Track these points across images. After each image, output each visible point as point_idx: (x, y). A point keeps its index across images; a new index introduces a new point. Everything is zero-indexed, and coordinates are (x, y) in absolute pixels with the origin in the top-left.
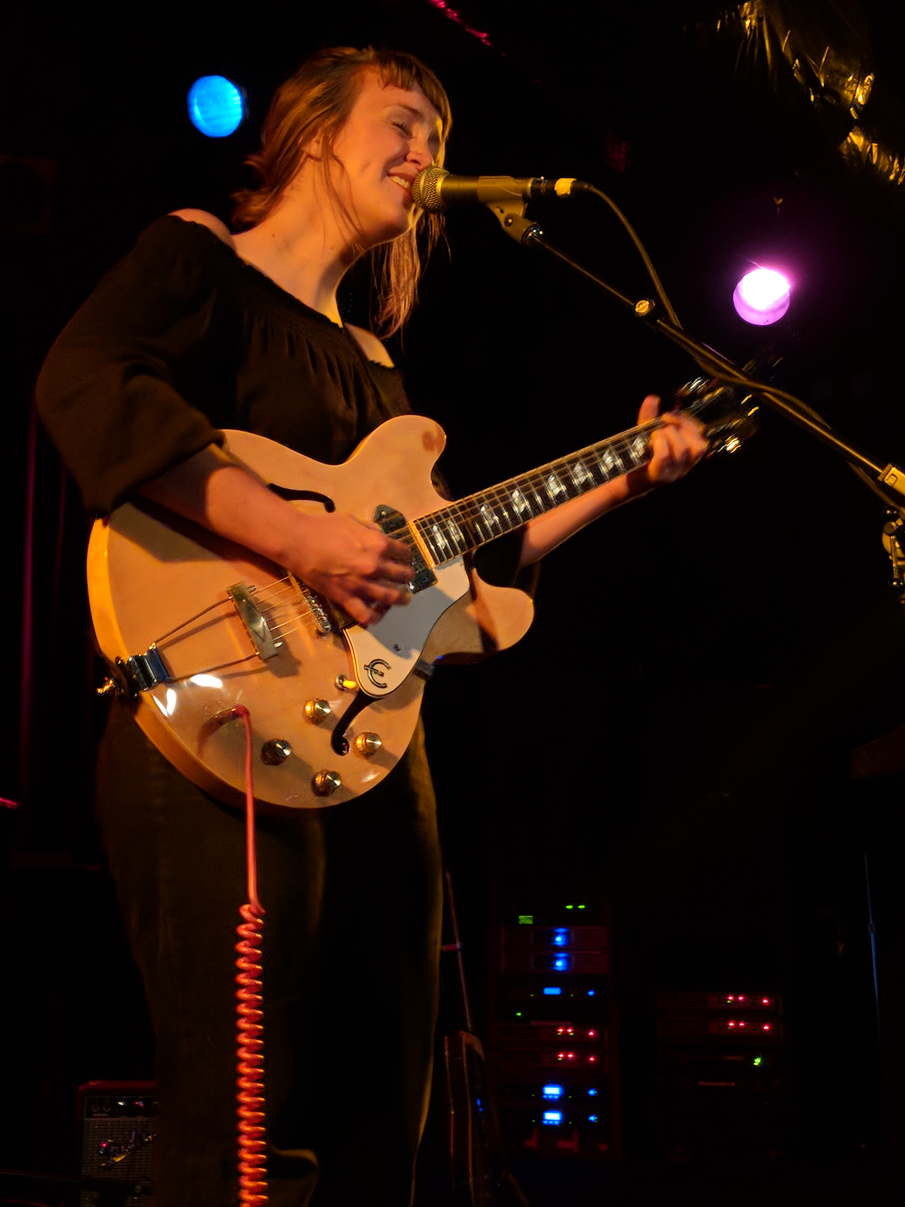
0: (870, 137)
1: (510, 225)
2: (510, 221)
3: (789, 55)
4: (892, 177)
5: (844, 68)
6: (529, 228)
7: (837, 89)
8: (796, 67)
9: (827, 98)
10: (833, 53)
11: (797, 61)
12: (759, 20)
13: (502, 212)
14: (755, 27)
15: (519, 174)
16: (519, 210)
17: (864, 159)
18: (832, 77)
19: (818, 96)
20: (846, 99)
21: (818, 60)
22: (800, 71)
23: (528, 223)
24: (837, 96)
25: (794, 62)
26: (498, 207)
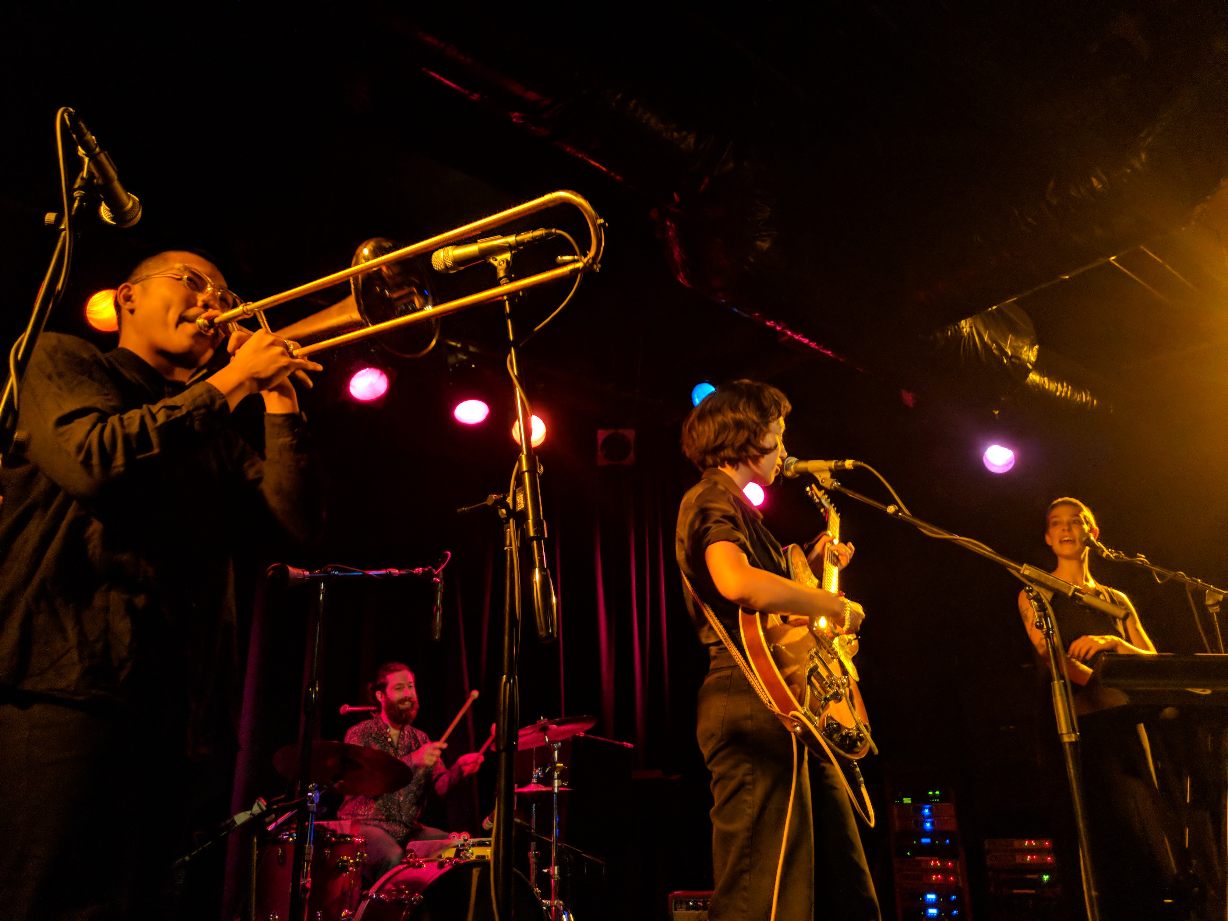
0: (1042, 374)
1: (824, 482)
2: (824, 481)
3: (990, 342)
4: (1058, 394)
5: (1021, 344)
6: (833, 482)
7: (1018, 355)
8: (994, 348)
9: (1013, 360)
10: (1013, 338)
11: (994, 345)
12: (971, 327)
13: (820, 476)
14: (969, 332)
15: (826, 458)
16: (828, 475)
17: (1041, 387)
18: (1014, 349)
19: (1008, 360)
20: (1024, 360)
21: (1006, 344)
22: (997, 349)
23: (832, 480)
24: (1019, 358)
25: (993, 345)
26: (818, 474)
